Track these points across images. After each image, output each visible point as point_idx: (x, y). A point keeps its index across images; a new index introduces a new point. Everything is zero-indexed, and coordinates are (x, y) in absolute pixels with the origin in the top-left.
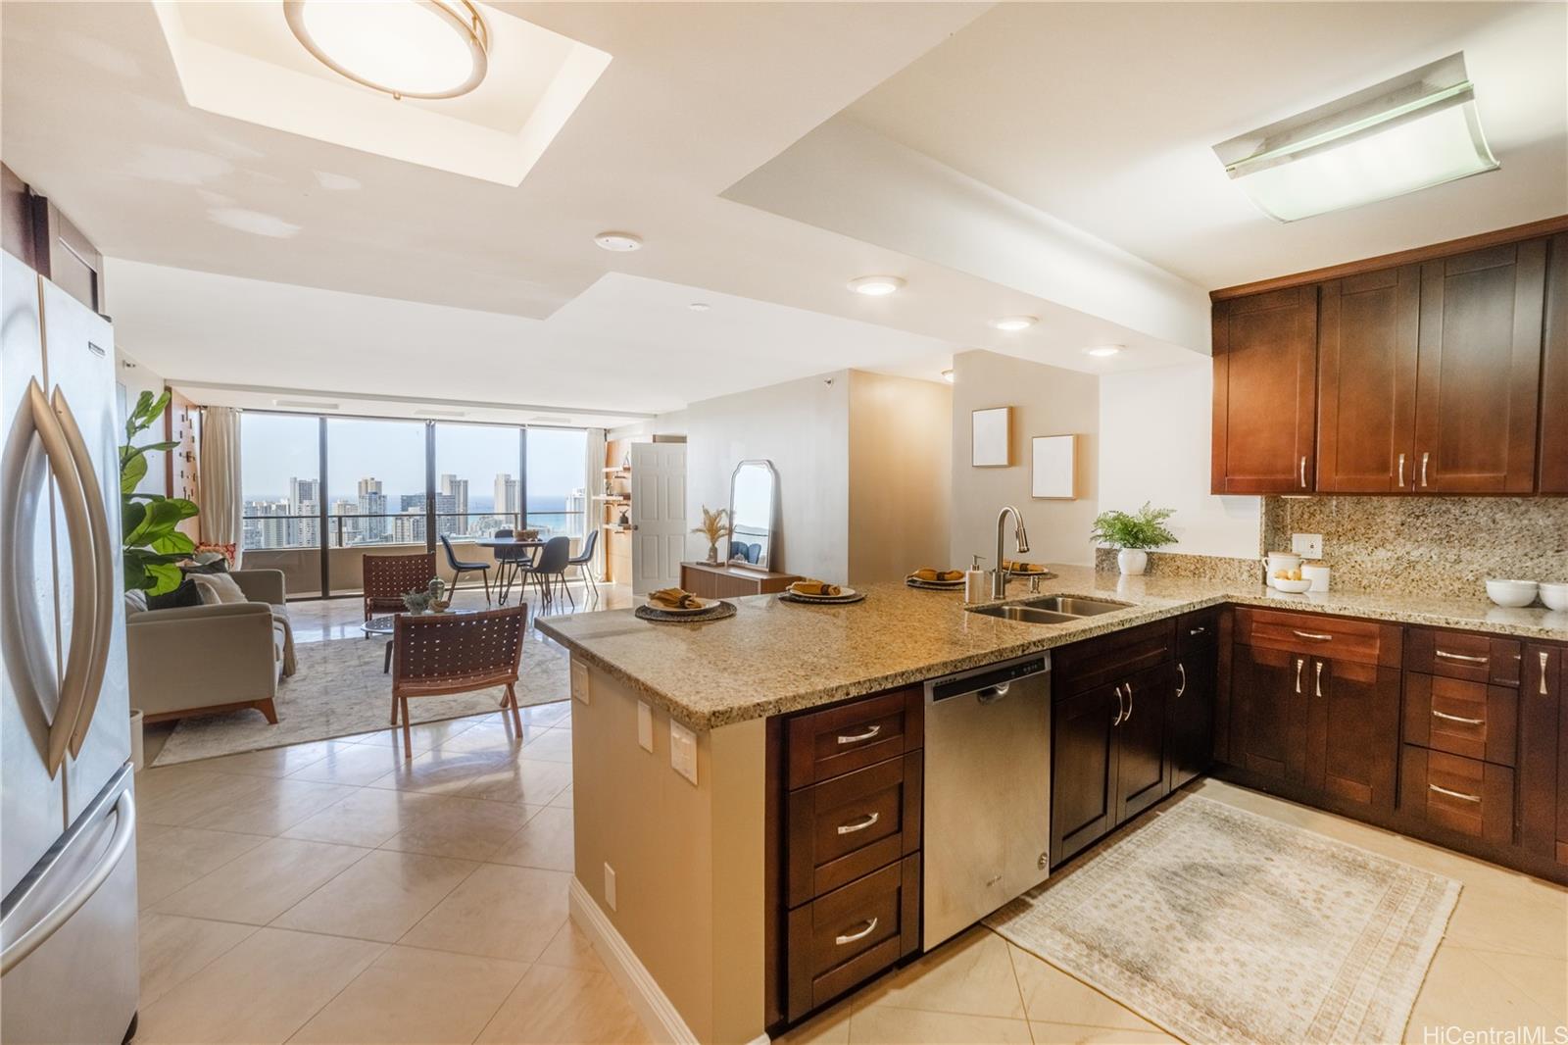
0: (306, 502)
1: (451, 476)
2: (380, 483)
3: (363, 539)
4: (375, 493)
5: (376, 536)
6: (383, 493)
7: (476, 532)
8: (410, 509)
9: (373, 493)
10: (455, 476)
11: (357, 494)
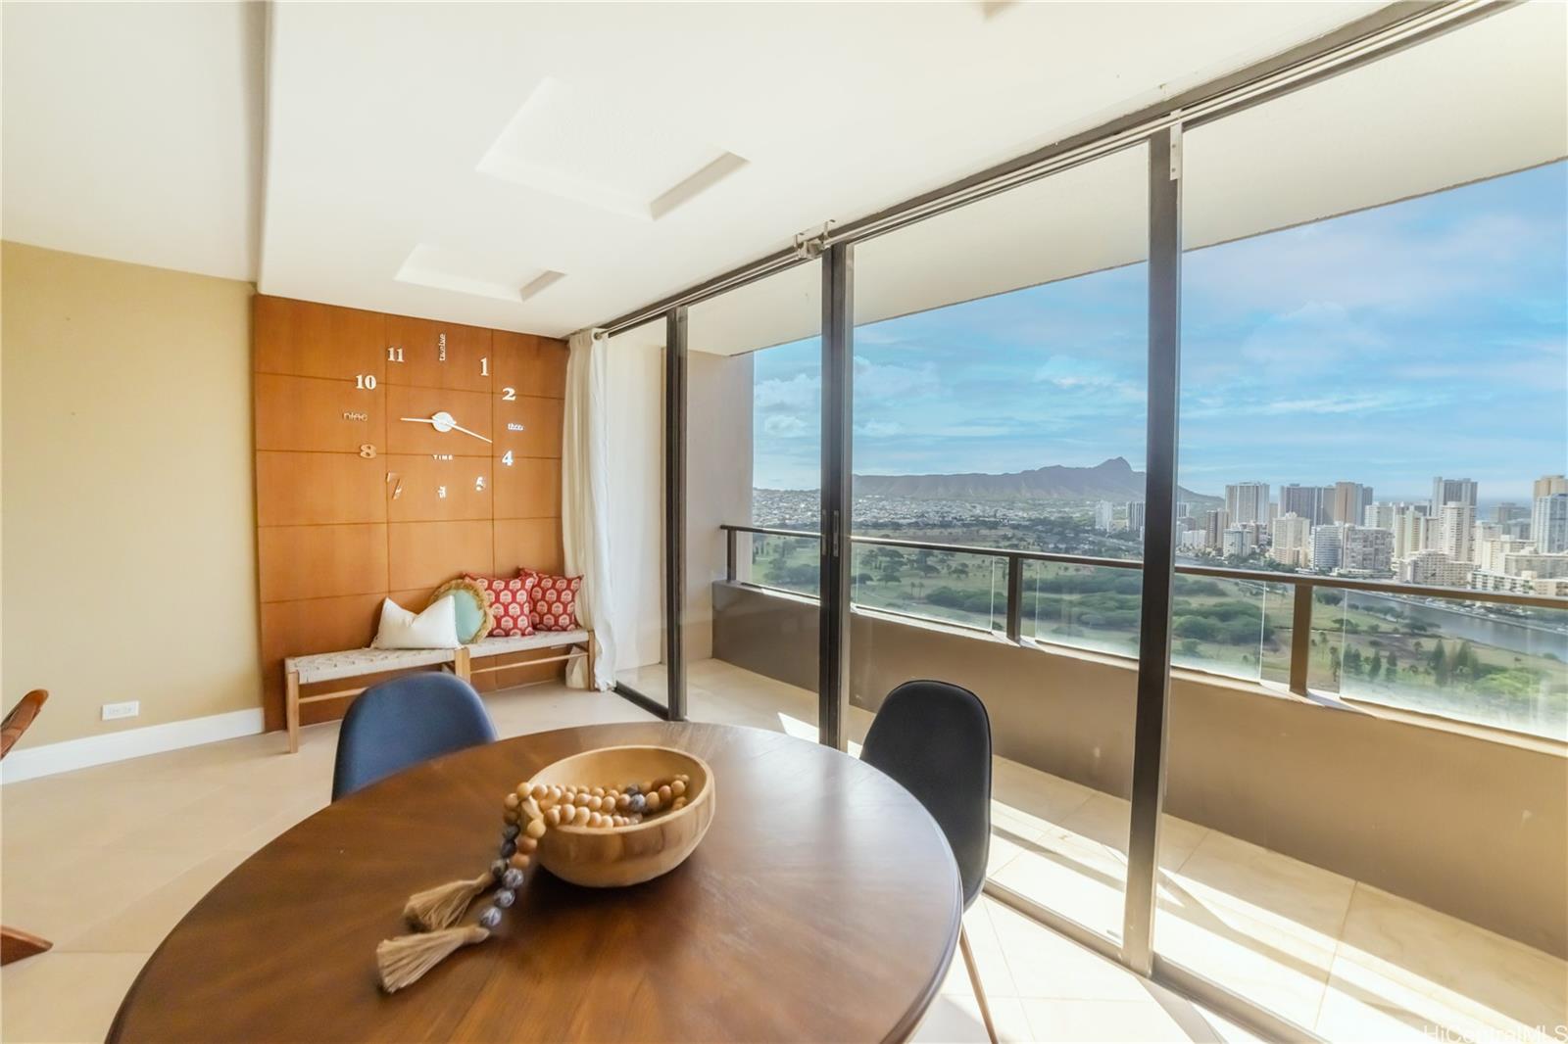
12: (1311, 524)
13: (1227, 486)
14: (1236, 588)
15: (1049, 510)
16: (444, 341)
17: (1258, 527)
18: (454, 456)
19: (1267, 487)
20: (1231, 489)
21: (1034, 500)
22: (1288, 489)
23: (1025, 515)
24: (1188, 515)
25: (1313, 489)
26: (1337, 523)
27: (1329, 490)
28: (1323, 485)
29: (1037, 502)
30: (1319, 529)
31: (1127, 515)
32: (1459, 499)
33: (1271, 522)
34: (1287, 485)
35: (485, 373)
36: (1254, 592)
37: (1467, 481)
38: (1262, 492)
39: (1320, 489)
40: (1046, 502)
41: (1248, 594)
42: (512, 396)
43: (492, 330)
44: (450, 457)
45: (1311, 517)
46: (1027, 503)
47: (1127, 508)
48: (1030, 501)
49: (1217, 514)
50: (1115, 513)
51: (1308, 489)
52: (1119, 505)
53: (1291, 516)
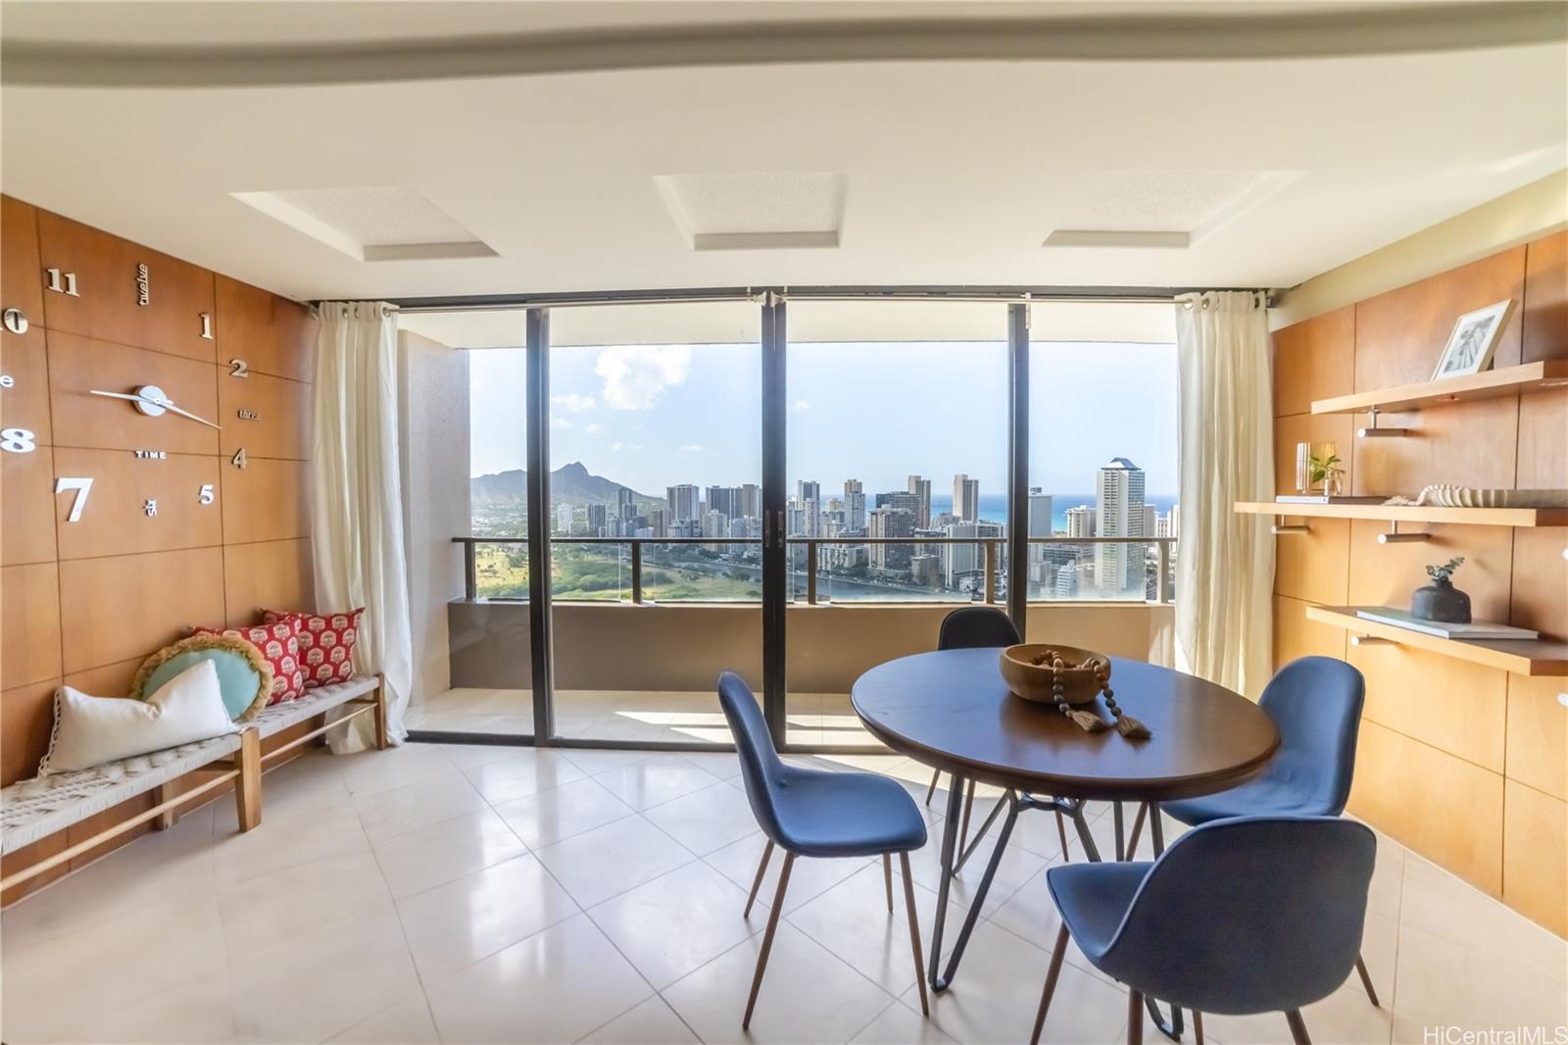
0: (808, 500)
1: (916, 477)
2: (860, 484)
3: (847, 530)
4: (857, 492)
5: (857, 528)
6: (863, 492)
7: (937, 527)
8: (883, 506)
9: (854, 489)
10: (920, 477)
11: (843, 493)
12: (728, 518)
13: (668, 488)
14: (679, 575)
15: (511, 515)
16: (146, 276)
17: (692, 522)
18: (167, 453)
19: (697, 488)
20: (671, 491)
21: (495, 505)
22: (712, 490)
23: (486, 521)
24: (638, 514)
25: (728, 490)
26: (745, 516)
27: (738, 490)
28: (734, 487)
29: (499, 507)
30: (734, 522)
31: (587, 517)
32: (811, 497)
33: (701, 518)
34: (710, 487)
35: (207, 335)
36: (692, 577)
37: (815, 482)
38: (693, 492)
39: (733, 490)
40: (507, 507)
41: (688, 579)
42: (244, 372)
43: (214, 274)
44: (162, 455)
45: (728, 512)
46: (489, 508)
47: (586, 510)
48: (491, 506)
49: (661, 512)
50: (575, 515)
51: (725, 490)
52: (578, 507)
53: (715, 512)
